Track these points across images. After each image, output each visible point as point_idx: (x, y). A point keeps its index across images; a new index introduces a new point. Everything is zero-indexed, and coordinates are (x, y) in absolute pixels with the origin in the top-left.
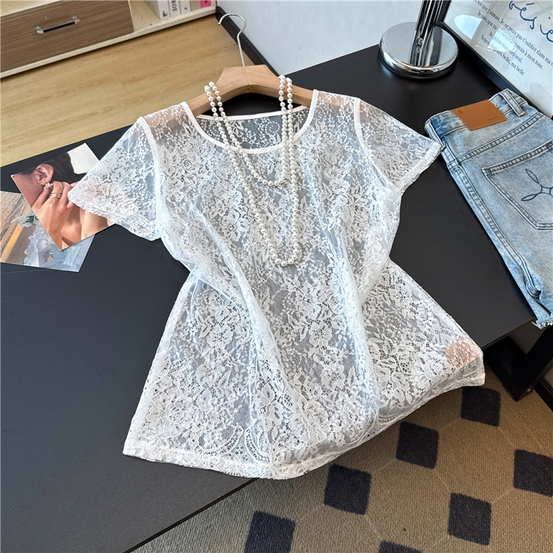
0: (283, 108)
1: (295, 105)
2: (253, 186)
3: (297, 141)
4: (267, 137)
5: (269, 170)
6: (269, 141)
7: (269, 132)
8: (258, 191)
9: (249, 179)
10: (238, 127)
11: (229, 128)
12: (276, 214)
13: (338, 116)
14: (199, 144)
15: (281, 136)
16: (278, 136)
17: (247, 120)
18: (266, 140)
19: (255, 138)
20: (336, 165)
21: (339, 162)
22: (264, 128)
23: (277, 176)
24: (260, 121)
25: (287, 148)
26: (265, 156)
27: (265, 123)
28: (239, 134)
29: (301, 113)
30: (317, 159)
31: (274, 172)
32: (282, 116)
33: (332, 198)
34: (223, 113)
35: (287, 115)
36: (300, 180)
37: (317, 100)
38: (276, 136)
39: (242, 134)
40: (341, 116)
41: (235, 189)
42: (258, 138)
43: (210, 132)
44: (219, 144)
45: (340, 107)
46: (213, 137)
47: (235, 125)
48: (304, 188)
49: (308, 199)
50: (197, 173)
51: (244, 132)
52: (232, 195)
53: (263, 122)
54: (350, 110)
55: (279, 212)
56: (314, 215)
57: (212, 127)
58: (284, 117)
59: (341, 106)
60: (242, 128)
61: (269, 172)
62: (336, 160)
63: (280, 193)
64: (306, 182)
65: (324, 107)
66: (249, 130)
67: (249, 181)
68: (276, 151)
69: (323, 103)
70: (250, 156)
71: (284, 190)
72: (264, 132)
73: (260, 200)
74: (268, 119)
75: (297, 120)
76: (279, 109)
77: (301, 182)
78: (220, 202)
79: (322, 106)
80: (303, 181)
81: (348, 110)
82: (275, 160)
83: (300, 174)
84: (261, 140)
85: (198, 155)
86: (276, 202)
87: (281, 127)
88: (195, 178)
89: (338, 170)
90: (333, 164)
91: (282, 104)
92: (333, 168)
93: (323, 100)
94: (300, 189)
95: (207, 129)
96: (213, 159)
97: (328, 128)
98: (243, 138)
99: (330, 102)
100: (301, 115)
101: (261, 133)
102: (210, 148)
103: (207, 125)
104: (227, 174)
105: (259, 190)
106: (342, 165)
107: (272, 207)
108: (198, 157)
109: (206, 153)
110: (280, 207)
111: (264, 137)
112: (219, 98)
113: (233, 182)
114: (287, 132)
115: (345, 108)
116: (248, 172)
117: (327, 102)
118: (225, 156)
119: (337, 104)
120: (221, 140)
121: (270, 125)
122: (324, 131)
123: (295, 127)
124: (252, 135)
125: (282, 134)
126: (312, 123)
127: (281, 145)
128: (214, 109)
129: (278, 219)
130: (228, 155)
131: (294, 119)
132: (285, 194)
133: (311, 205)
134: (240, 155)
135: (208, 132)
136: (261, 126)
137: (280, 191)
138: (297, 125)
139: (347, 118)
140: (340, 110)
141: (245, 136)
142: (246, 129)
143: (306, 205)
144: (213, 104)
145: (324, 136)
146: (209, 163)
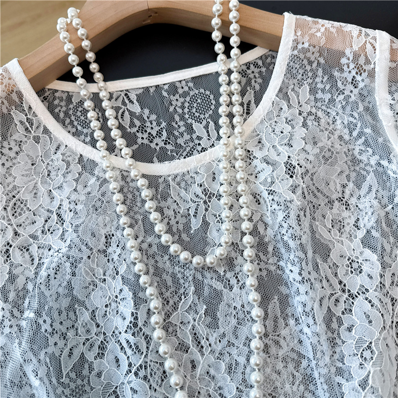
0: (221, 57)
1: (245, 47)
2: (160, 265)
3: (251, 137)
4: (190, 129)
5: (193, 220)
6: (192, 140)
7: (192, 116)
8: (170, 283)
9: (150, 246)
10: (129, 106)
11: (109, 113)
12: (213, 352)
13: (336, 74)
14: (46, 154)
15: (218, 127)
16: (212, 124)
17: (147, 89)
18: (187, 137)
19: (165, 133)
20: (340, 200)
21: (347, 192)
22: (183, 107)
23: (212, 234)
24: (173, 88)
25: (232, 159)
26: (184, 180)
27: (185, 94)
28: (132, 125)
29: (256, 65)
30: (299, 192)
31: (206, 224)
32: (217, 74)
33: (342, 306)
34: (98, 76)
35: (229, 72)
36: (261, 246)
37: (292, 37)
38: (206, 127)
39: (137, 123)
40: (345, 75)
41: (119, 278)
42: (170, 132)
43: (71, 122)
44: (88, 152)
45: (343, 54)
46: (76, 134)
47: (124, 103)
48: (273, 268)
49: (285, 301)
50: (39, 233)
51: (140, 118)
52: (111, 293)
53: (180, 91)
54: (368, 62)
55: (219, 347)
56: (300, 355)
57: (76, 109)
58: (223, 78)
59: (348, 52)
60: (136, 108)
61: (196, 224)
62: (339, 188)
63: (219, 286)
64: (277, 253)
65: (309, 55)
66: (151, 112)
67: (151, 252)
68: (209, 166)
69: (306, 45)
70: (153, 181)
71: (229, 275)
72: (182, 118)
73: (175, 307)
74: (191, 84)
75: (249, 82)
76: (213, 57)
77: (266, 253)
78: (87, 316)
79: (305, 51)
80: (270, 249)
81: (362, 61)
82: (205, 192)
83: (261, 229)
84: (176, 138)
85: (44, 182)
86: (211, 312)
87: (218, 105)
88: (34, 249)
89: (346, 214)
90: (334, 196)
91: (219, 47)
92: (335, 211)
93: (307, 38)
94: (264, 273)
95: (66, 114)
96: (74, 197)
97: (316, 100)
98: (139, 135)
99: (323, 42)
100: (256, 70)
101: (177, 118)
102: (68, 164)
103: (67, 106)
104: (103, 232)
105: (174, 276)
106: (353, 201)
107: (202, 330)
108: (42, 190)
109: (60, 178)
110: (221, 330)
111: (183, 129)
112: (86, 44)
113: (116, 257)
114: (231, 116)
115: (356, 56)
116: (149, 228)
117: (314, 42)
118: (101, 186)
119: (337, 46)
120: (93, 143)
121: (194, 99)
122: (307, 108)
123: (245, 100)
124: (159, 124)
125: (221, 121)
126: (280, 90)
127: (219, 151)
128: (77, 71)
129: (217, 369)
130: (105, 181)
131: (244, 80)
132: (231, 288)
133: (292, 322)
134: (133, 180)
135: (68, 121)
136: (177, 101)
137: (220, 278)
138: (250, 96)
139: (359, 78)
140: (344, 61)
141: (142, 129)
142: (147, 111)
143: (281, 321)
144: (73, 59)
145: (309, 123)
146: (66, 206)
